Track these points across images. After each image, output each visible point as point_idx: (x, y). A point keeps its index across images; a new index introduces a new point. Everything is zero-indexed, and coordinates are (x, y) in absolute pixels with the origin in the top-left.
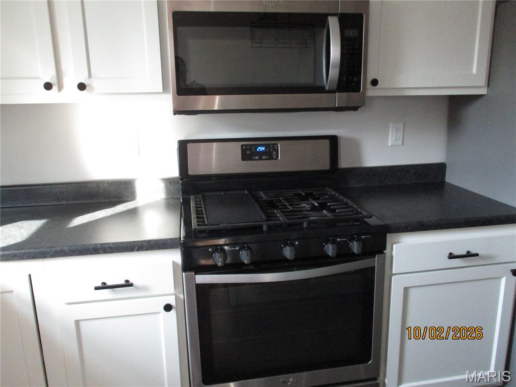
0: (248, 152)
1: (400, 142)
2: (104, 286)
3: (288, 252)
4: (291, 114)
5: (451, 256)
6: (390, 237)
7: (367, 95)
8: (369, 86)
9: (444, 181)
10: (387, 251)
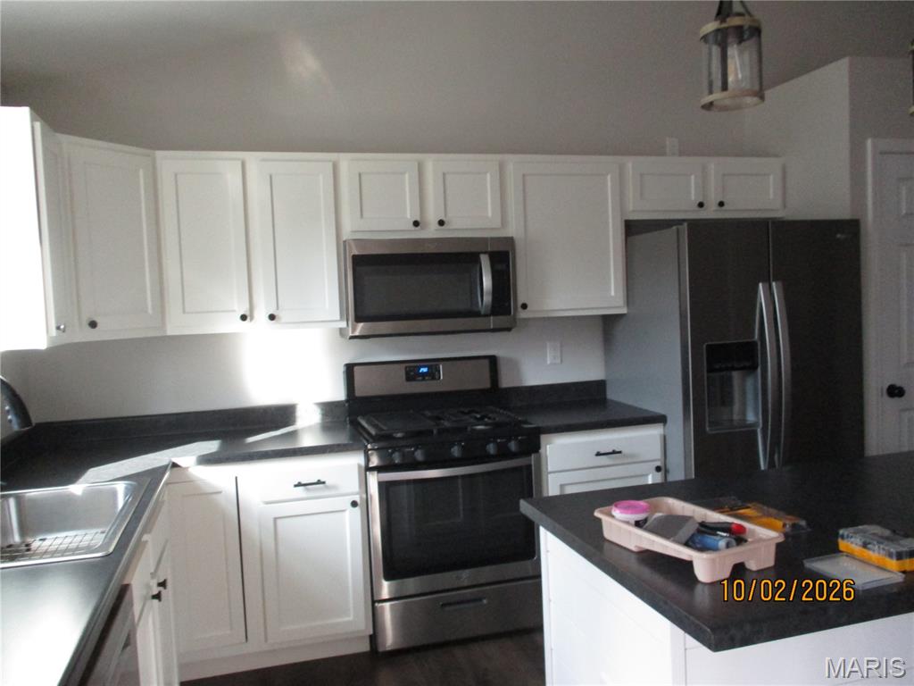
0: (412, 373)
1: (559, 361)
2: (299, 485)
3: (456, 451)
4: (449, 336)
5: (598, 454)
6: (544, 438)
7: (518, 317)
8: (520, 309)
9: (605, 398)
10: (542, 451)
